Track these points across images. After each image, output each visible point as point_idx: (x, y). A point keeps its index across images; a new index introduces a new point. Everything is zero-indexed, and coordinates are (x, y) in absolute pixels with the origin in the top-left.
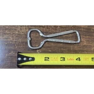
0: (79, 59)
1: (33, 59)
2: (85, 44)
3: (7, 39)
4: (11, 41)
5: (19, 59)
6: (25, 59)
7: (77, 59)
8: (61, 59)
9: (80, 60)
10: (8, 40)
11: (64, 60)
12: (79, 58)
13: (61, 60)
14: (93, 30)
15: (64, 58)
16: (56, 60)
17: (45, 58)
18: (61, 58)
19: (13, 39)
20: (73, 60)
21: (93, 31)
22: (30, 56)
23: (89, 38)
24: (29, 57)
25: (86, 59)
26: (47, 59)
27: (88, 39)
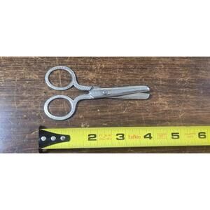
0: (149, 136)
1: (68, 138)
2: (167, 108)
3: (25, 107)
4: (34, 111)
5: (43, 139)
6: (53, 138)
7: (145, 137)
8: (118, 137)
9: (150, 138)
10: (29, 109)
11: (123, 139)
12: (150, 134)
13: (117, 139)
14: (179, 82)
15: (123, 135)
16: (108, 139)
17: (89, 135)
18: (117, 135)
19: (37, 107)
20: (139, 137)
21: (179, 84)
22: (63, 134)
23: (173, 97)
24: (60, 136)
25: (161, 135)
26: (92, 137)
27: (171, 99)
